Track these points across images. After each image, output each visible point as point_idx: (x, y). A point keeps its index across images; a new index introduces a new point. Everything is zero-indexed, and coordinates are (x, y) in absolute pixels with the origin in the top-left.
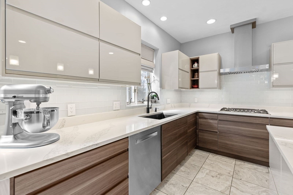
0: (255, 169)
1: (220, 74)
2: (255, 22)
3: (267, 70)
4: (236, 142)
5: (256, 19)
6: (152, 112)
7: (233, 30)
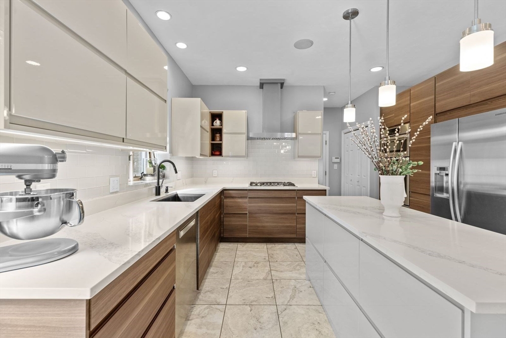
0: (285, 248)
1: (249, 138)
2: (284, 83)
3: (292, 139)
4: (267, 222)
5: (284, 80)
6: (163, 195)
7: (262, 85)
